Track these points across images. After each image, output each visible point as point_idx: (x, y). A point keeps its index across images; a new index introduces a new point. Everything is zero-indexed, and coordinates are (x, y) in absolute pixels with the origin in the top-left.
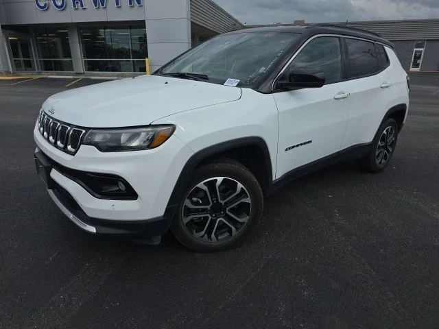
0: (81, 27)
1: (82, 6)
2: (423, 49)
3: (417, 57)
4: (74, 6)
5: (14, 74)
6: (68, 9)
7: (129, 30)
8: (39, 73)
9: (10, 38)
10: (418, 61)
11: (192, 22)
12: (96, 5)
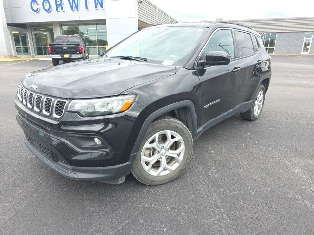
0: (62, 24)
1: (62, 9)
2: (311, 39)
3: (306, 44)
4: (57, 10)
5: (16, 57)
6: (53, 11)
7: (95, 26)
8: (33, 57)
9: (13, 32)
10: (308, 47)
11: (139, 20)
12: (72, 9)
